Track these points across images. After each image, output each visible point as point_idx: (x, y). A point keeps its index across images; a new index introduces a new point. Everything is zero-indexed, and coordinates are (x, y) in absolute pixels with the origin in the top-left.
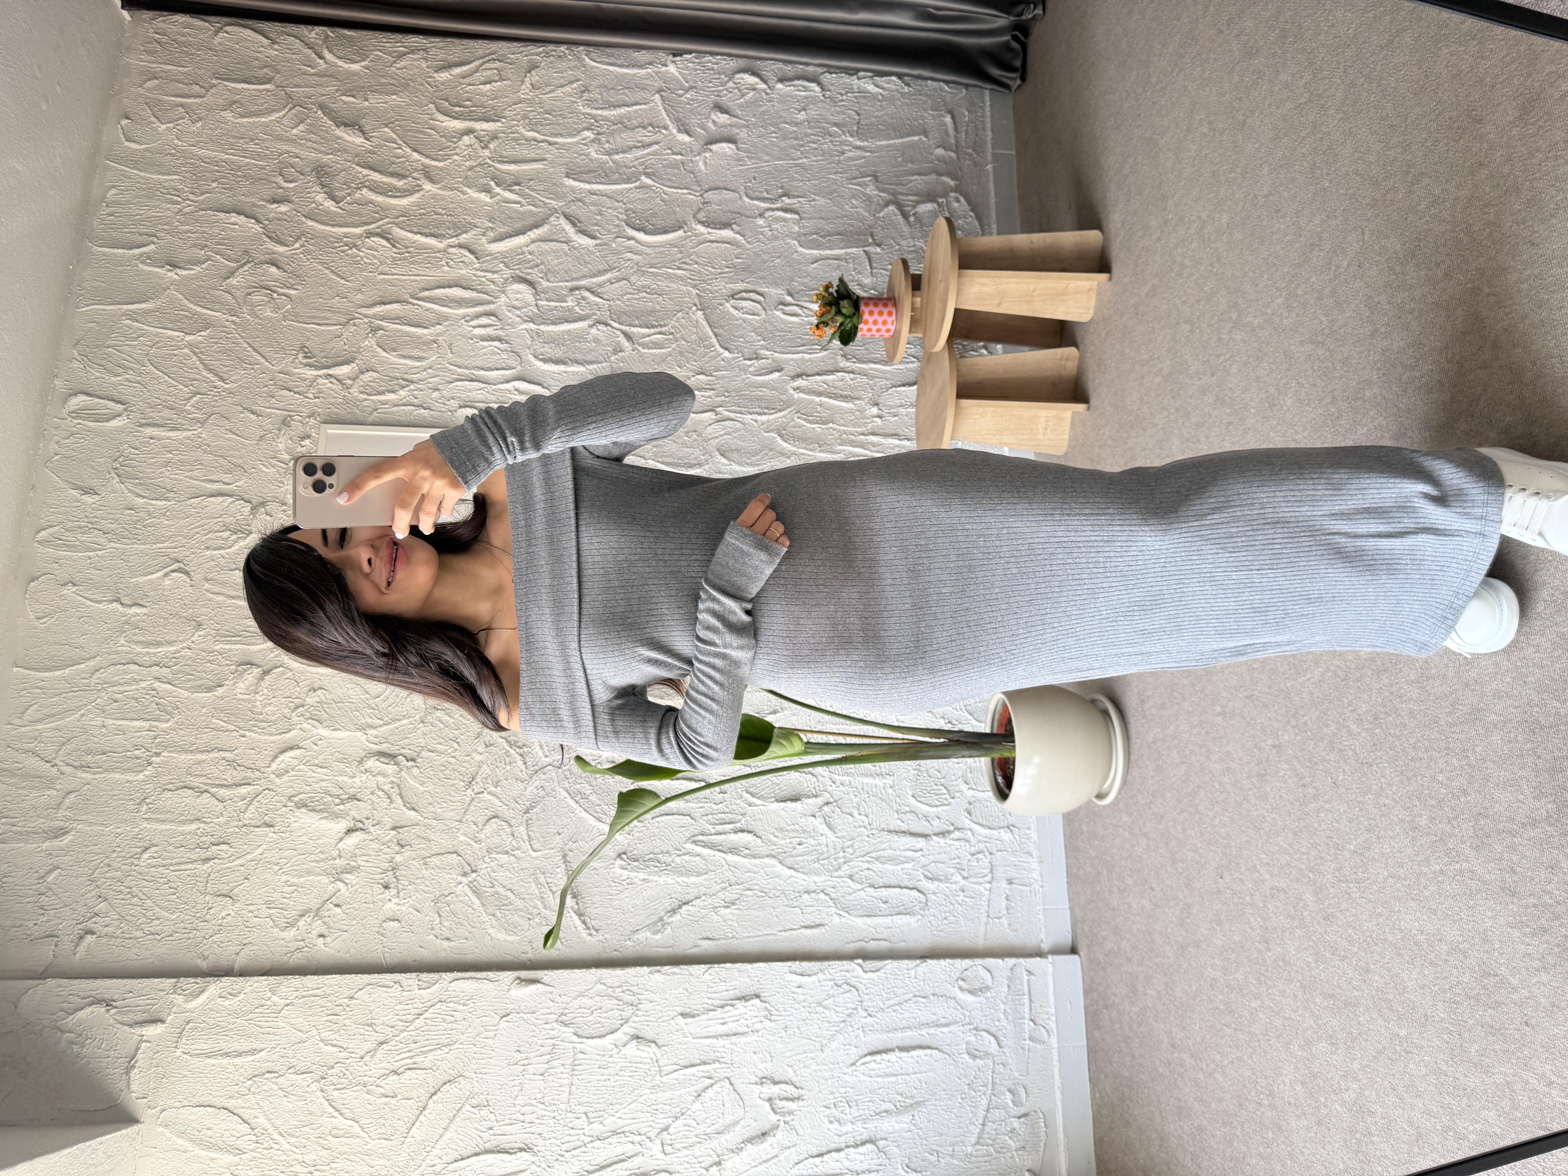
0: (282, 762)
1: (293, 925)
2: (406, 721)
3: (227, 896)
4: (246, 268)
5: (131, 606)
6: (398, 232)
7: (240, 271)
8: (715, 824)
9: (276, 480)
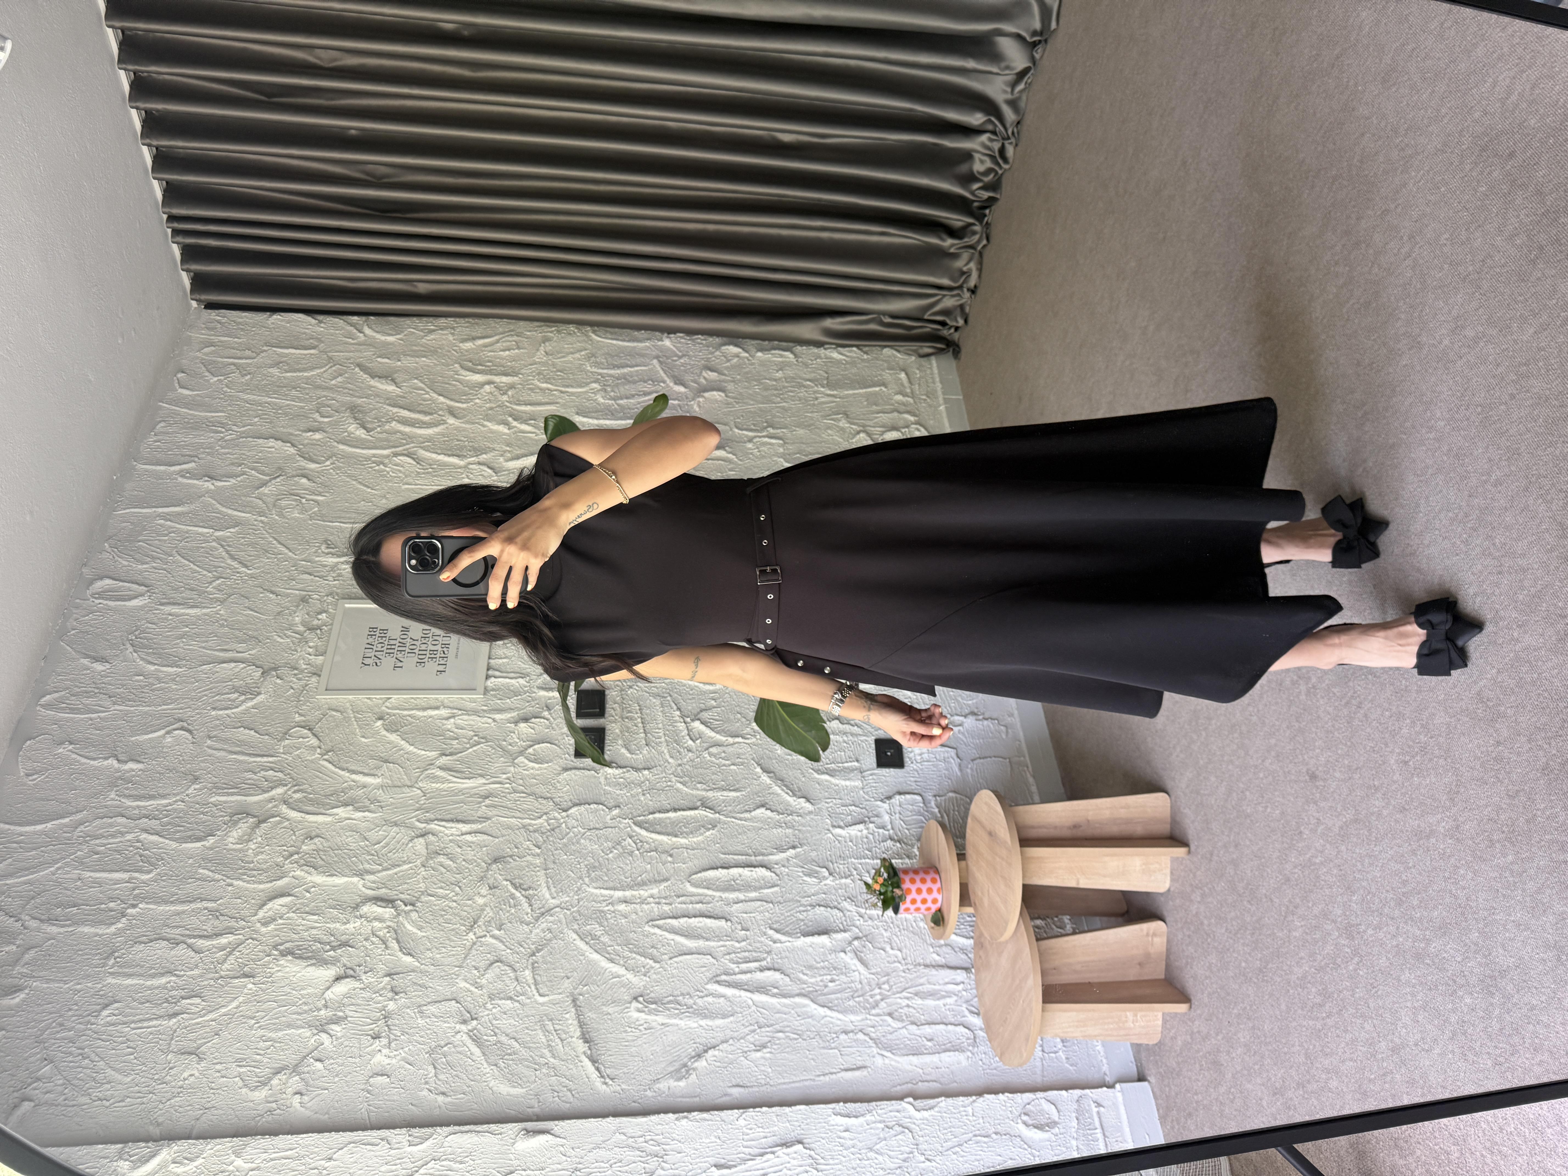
0: (271, 909)
1: (264, 1084)
2: (406, 867)
3: (192, 1054)
4: (278, 480)
5: (126, 762)
6: (422, 453)
7: (273, 482)
8: (738, 963)
9: (290, 649)
